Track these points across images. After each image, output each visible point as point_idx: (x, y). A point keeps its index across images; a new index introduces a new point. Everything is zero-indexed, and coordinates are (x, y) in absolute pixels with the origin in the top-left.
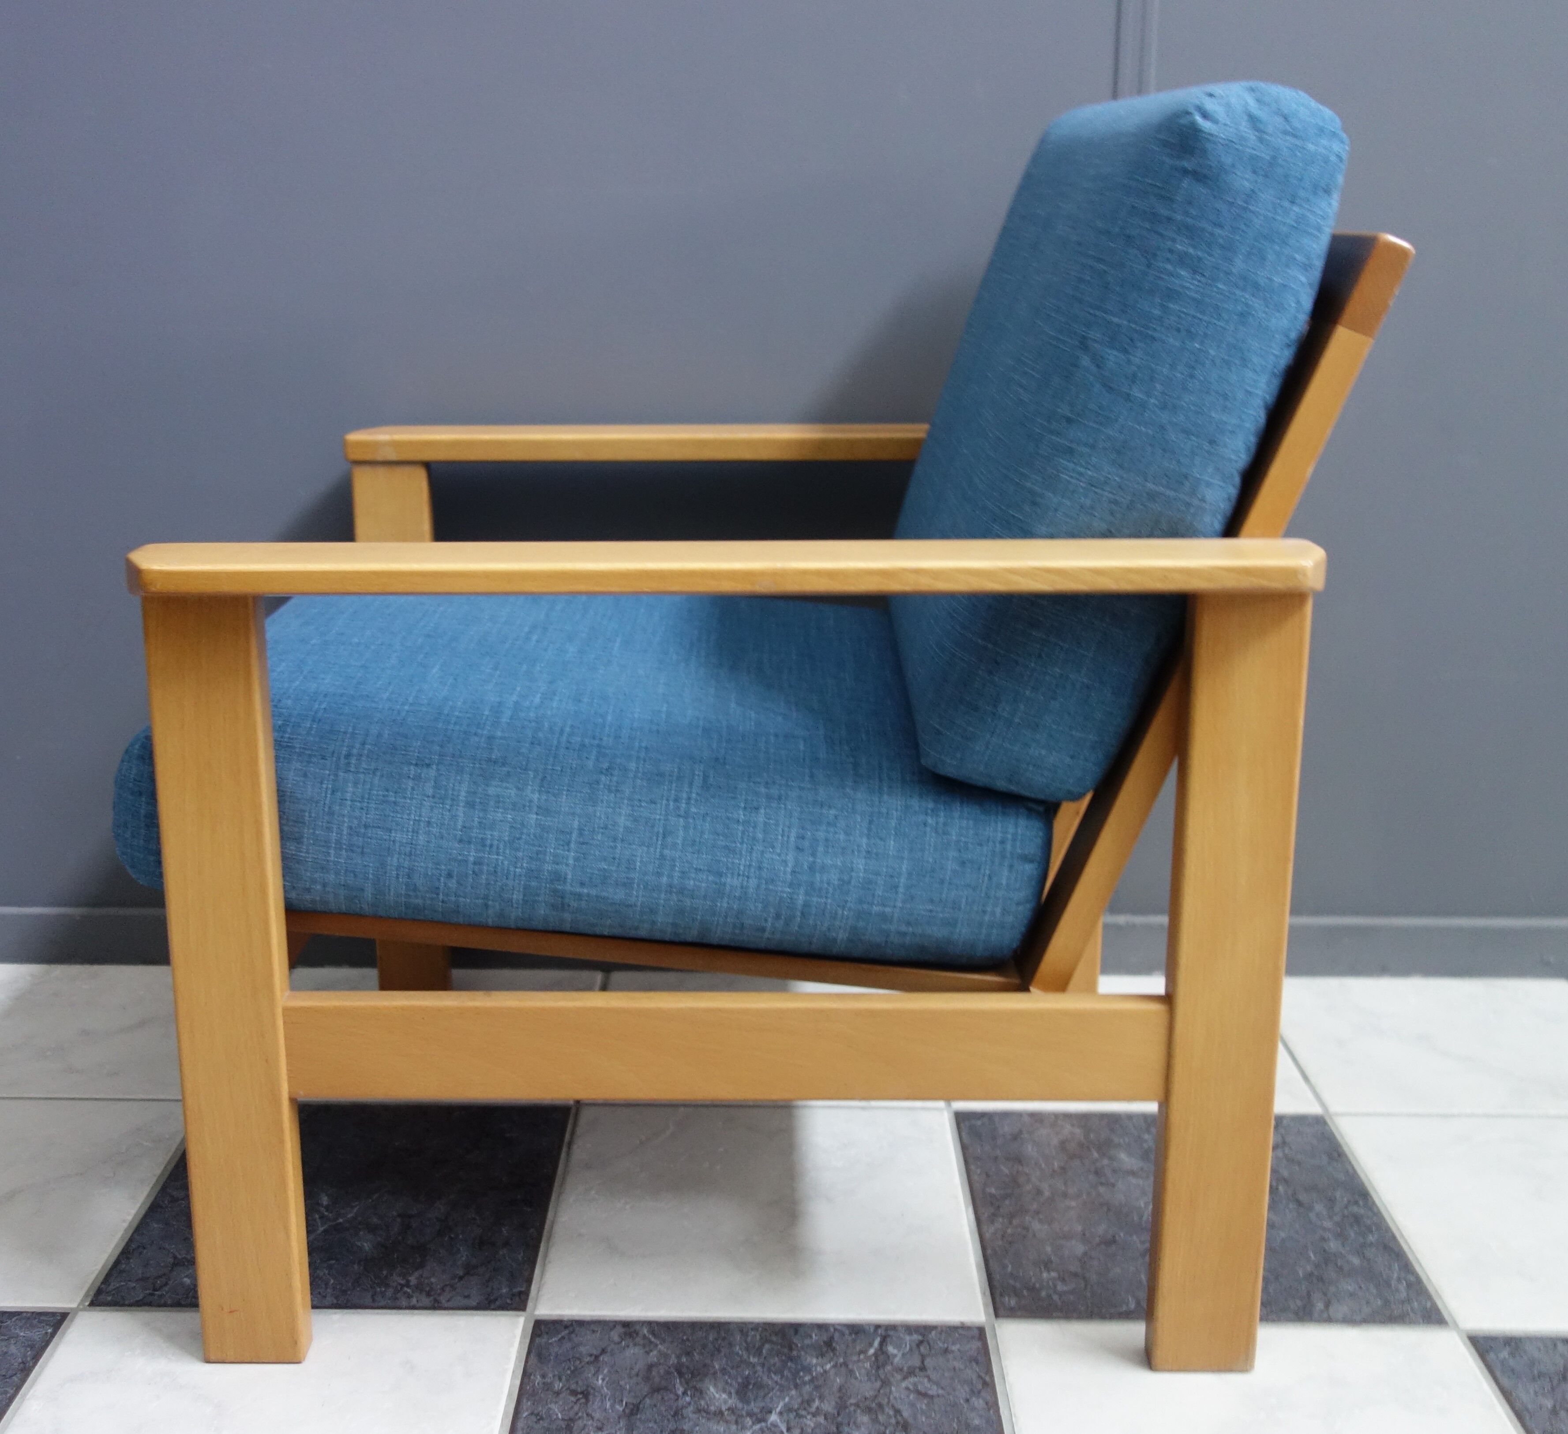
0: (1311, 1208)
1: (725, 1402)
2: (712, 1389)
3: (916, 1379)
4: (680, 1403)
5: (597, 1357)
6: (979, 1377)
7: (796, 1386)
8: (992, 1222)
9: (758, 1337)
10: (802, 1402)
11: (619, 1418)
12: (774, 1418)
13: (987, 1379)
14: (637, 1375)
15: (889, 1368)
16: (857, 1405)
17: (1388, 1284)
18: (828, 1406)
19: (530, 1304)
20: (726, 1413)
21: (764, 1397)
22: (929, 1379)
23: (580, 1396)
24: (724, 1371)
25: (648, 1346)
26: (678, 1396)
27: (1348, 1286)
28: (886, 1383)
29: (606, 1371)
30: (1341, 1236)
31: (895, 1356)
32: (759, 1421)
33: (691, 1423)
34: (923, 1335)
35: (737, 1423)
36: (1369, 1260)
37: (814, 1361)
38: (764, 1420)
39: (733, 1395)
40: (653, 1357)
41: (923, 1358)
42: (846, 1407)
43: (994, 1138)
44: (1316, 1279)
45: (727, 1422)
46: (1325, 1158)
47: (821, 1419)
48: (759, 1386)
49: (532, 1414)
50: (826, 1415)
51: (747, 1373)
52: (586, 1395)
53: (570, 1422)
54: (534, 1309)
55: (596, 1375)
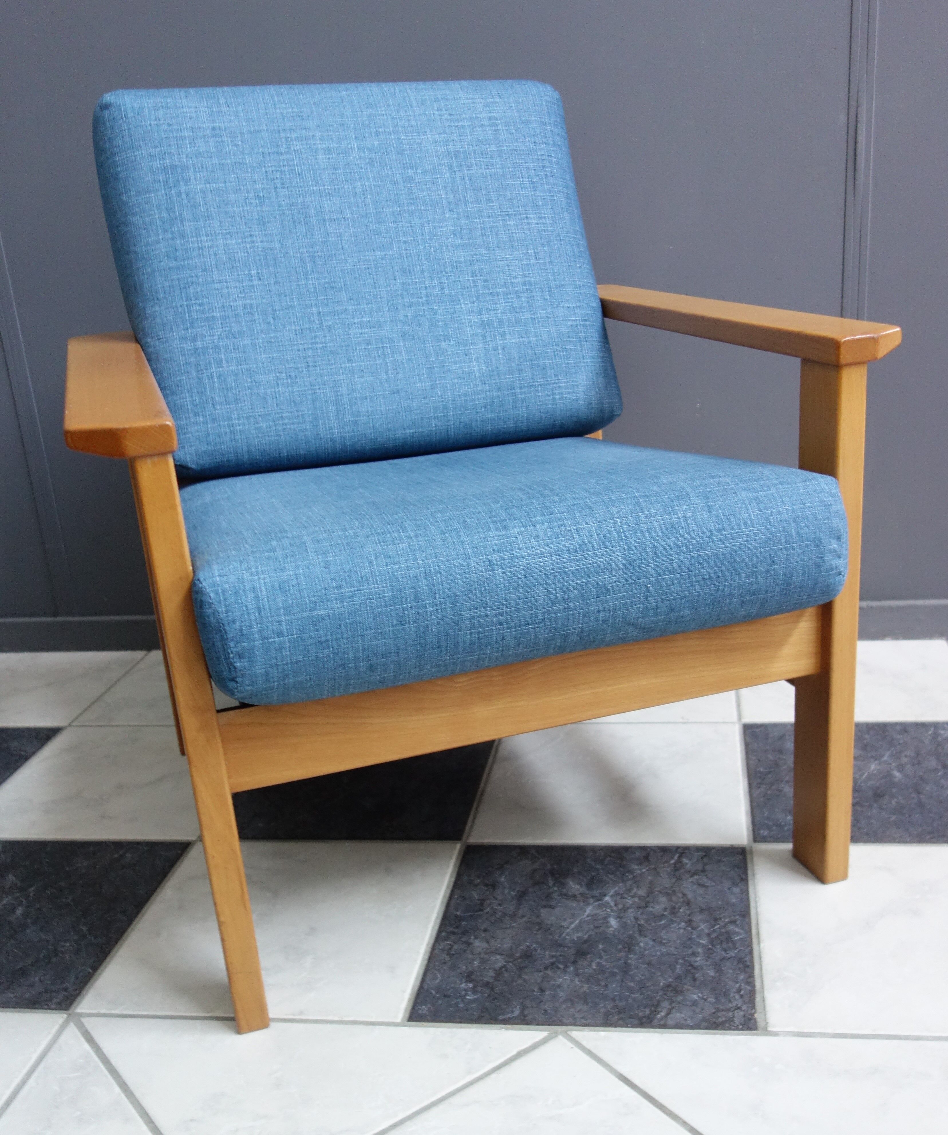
1: (578, 890)
2: (571, 883)
3: (698, 877)
4: (551, 890)
5: (502, 866)
6: (739, 875)
7: (624, 881)
8: (759, 787)
9: (603, 853)
10: (626, 890)
11: (513, 898)
12: (607, 898)
13: (743, 876)
14: (526, 875)
15: (682, 871)
16: (660, 891)
18: (642, 892)
19: (465, 836)
20: (578, 896)
21: (603, 887)
22: (707, 876)
23: (490, 887)
24: (579, 873)
25: (534, 860)
26: (549, 887)
28: (679, 879)
29: (507, 873)
32: (598, 900)
33: (556, 902)
34: (706, 852)
35: (584, 901)
37: (636, 867)
38: (602, 900)
39: (584, 886)
40: (536, 866)
41: (705, 865)
42: (653, 893)
45: (578, 901)
47: (636, 900)
48: (601, 881)
49: (461, 896)
50: (640, 897)
51: (593, 874)
52: (494, 886)
53: (482, 901)
54: (468, 838)
55: (501, 875)
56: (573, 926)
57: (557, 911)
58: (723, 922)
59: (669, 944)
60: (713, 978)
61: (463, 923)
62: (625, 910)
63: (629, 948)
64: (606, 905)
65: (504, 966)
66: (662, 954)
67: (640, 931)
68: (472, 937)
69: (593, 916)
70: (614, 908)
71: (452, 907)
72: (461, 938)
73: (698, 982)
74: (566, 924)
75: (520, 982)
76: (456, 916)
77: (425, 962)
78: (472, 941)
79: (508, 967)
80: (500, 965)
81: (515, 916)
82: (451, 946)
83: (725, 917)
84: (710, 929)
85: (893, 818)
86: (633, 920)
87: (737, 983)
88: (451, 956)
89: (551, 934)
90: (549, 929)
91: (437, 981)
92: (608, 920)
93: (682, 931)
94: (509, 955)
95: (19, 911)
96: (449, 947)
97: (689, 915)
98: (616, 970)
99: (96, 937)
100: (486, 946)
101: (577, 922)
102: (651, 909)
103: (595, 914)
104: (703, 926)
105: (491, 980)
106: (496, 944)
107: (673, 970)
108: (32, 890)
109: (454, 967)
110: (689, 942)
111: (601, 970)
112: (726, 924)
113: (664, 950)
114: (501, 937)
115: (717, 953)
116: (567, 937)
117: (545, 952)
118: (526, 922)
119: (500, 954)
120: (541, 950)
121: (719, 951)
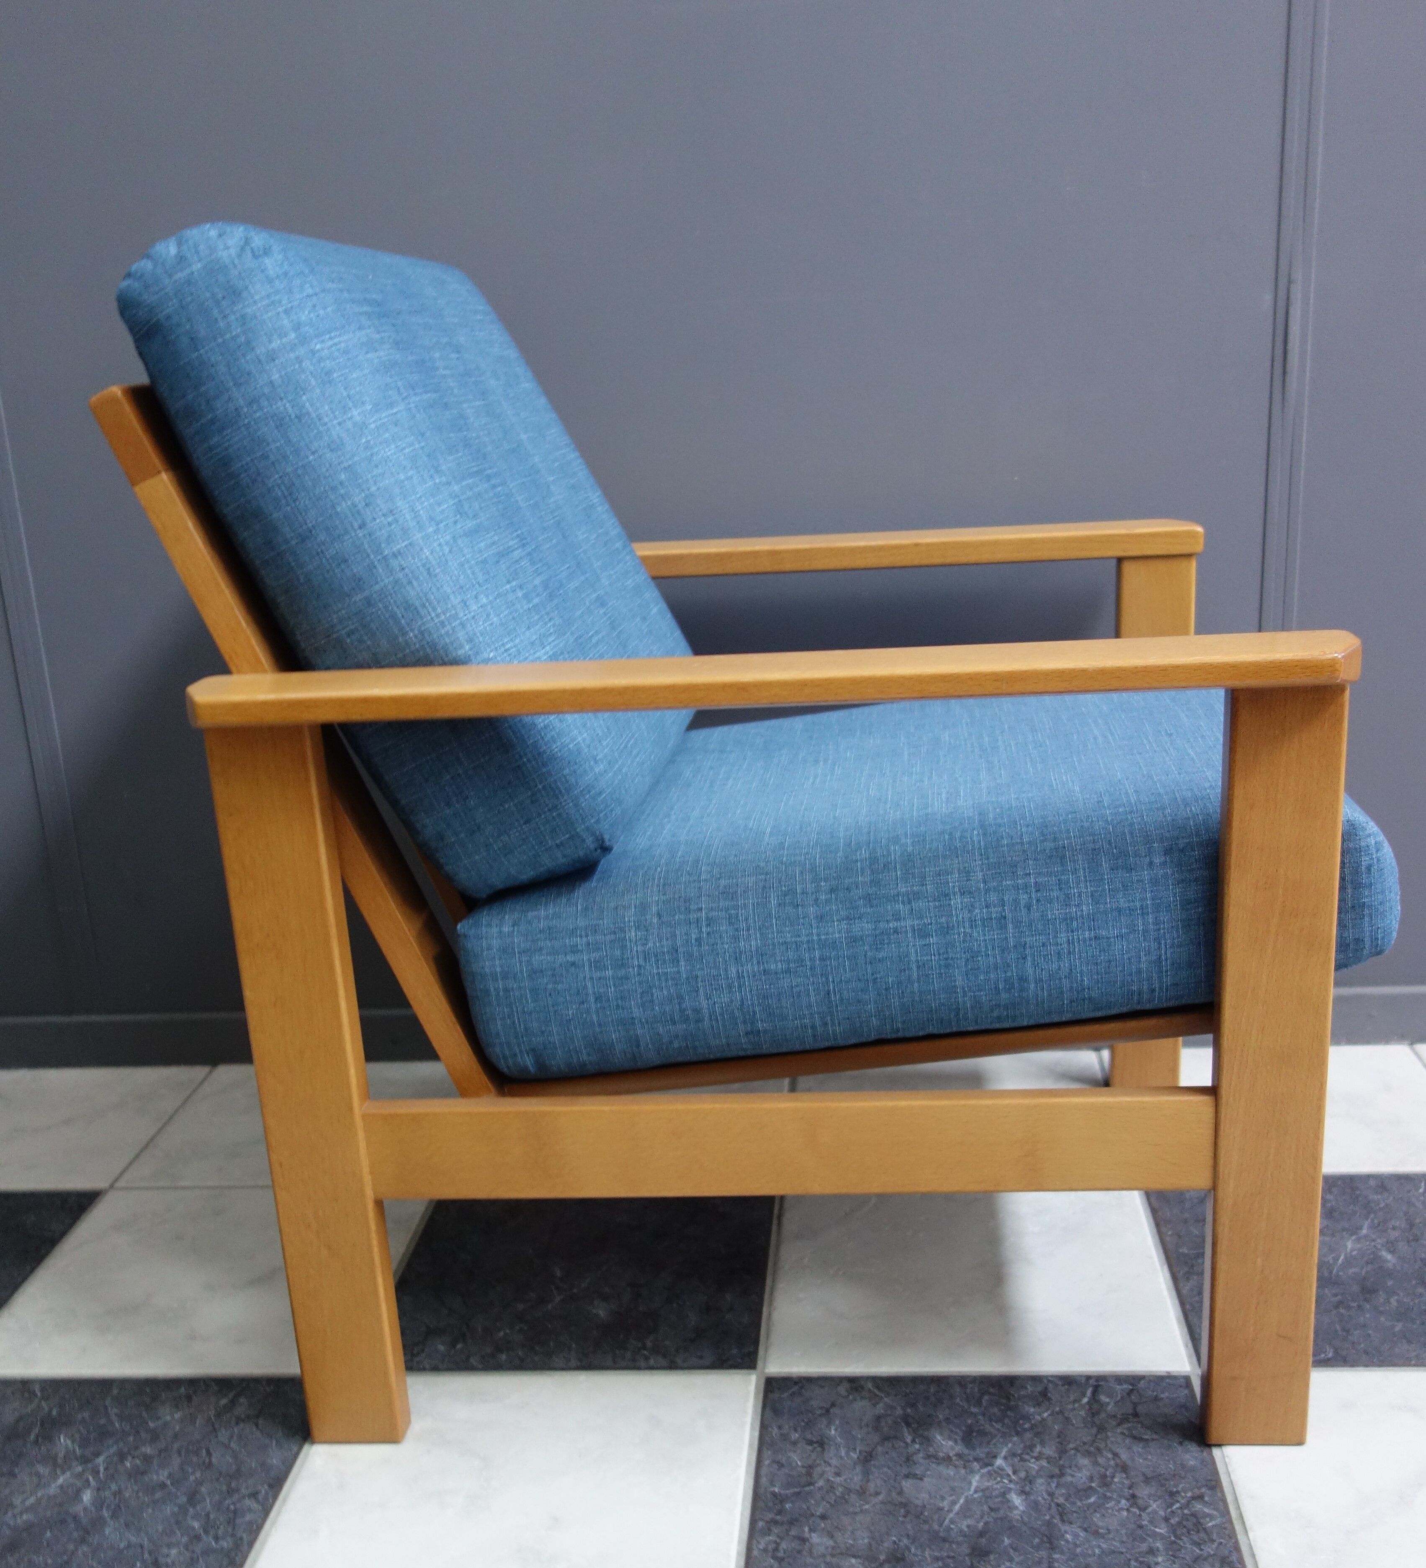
1: (952, 1448)
2: (939, 1437)
3: (1129, 1425)
4: (911, 1450)
5: (828, 1411)
7: (1018, 1433)
8: (1188, 1279)
9: (976, 1390)
10: (1025, 1447)
11: (855, 1464)
12: (999, 1462)
14: (867, 1425)
15: (1103, 1415)
16: (1076, 1449)
18: (1049, 1451)
19: (760, 1363)
20: (954, 1458)
21: (988, 1443)
22: (1144, 1424)
23: (815, 1445)
24: (947, 1420)
25: (874, 1399)
26: (907, 1444)
28: (1101, 1429)
29: (837, 1422)
31: (1108, 1404)
32: (986, 1464)
33: (922, 1468)
34: (1132, 1384)
35: (965, 1467)
37: (1032, 1410)
38: (992, 1465)
39: (959, 1442)
40: (880, 1409)
41: (1135, 1405)
42: (1066, 1451)
43: (1182, 1202)
45: (956, 1466)
47: (1044, 1463)
48: (982, 1433)
49: (774, 1461)
50: (1049, 1459)
51: (969, 1421)
52: (821, 1444)
53: (810, 1468)
54: (764, 1367)
55: (828, 1426)
56: (957, 1507)
57: (928, 1483)
58: (1183, 1498)
59: (1111, 1536)
61: (787, 1506)
62: (1029, 1480)
63: (1051, 1543)
64: (1000, 1473)
66: (1103, 1553)
67: (1061, 1515)
68: (806, 1529)
69: (983, 1491)
70: (1013, 1477)
71: (764, 1480)
72: (787, 1531)
74: (945, 1505)
76: (774, 1495)
78: (807, 1535)
81: (864, 1492)
82: (778, 1544)
83: (1184, 1490)
84: (1166, 1510)
85: (1399, 1327)
86: (1046, 1496)
88: (779, 1561)
89: (926, 1522)
90: (922, 1513)
92: (1007, 1496)
93: (1125, 1513)
94: (870, 1558)
95: (87, 1497)
96: (774, 1546)
97: (1130, 1488)
99: (217, 1539)
100: (831, 1543)
101: (962, 1501)
102: (1069, 1479)
103: (988, 1488)
104: (1154, 1506)
106: (845, 1540)
108: (100, 1460)
110: (1140, 1532)
112: (1189, 1502)
113: (1104, 1546)
114: (850, 1528)
115: (1186, 1548)
116: (952, 1526)
117: (923, 1551)
118: (882, 1503)
119: (854, 1556)
120: (916, 1548)
121: (1188, 1545)
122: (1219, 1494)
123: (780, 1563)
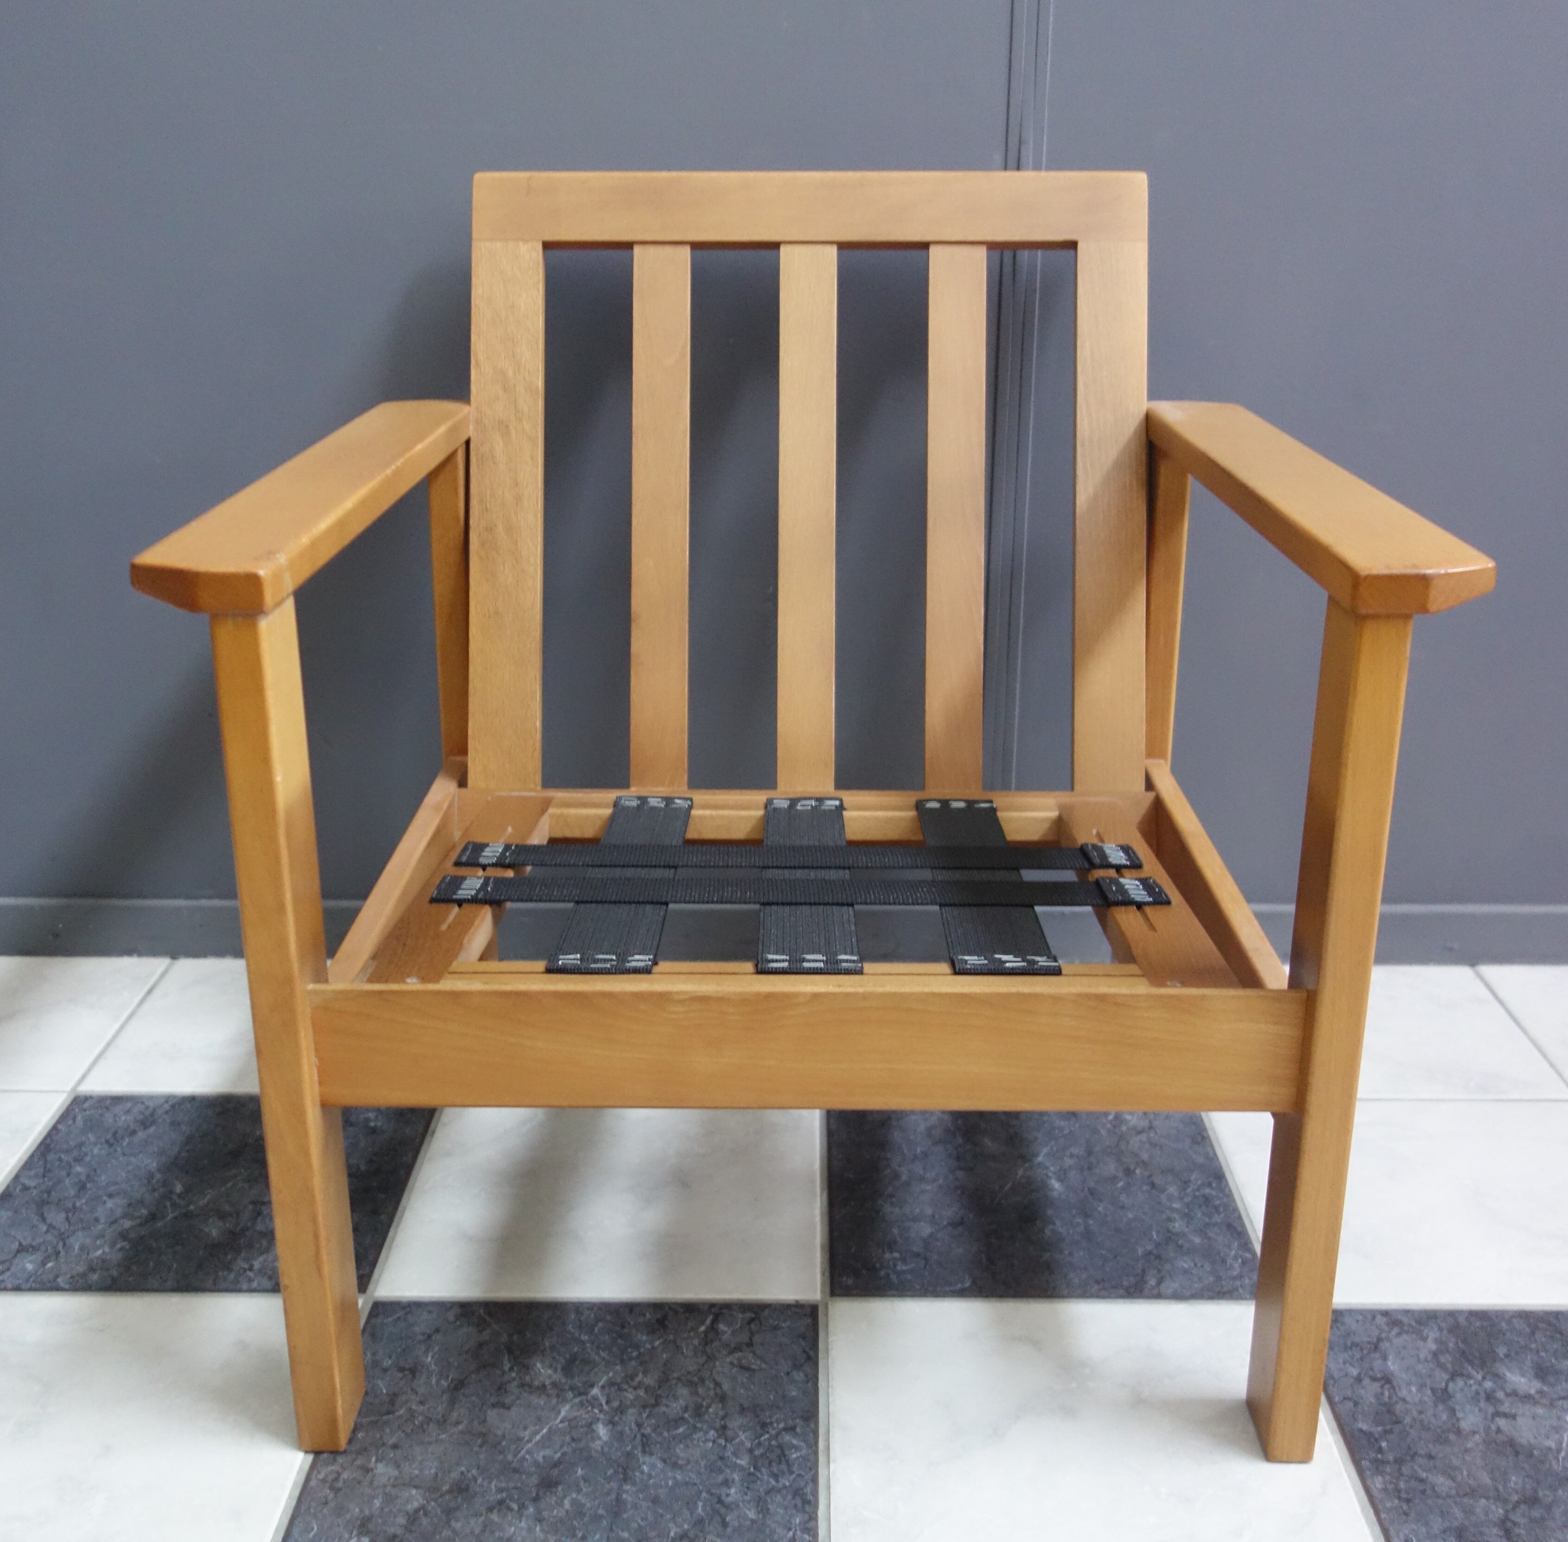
0: (1163, 1191)
1: (550, 1377)
2: (539, 1365)
3: (740, 1355)
4: (506, 1378)
5: (429, 1337)
6: (804, 1351)
7: (622, 1362)
8: (844, 1206)
9: (592, 1315)
10: (626, 1376)
11: (443, 1392)
12: (595, 1391)
13: (812, 1353)
14: (467, 1352)
15: (716, 1344)
16: (679, 1379)
17: (1223, 1261)
18: (650, 1381)
19: (371, 1287)
20: (549, 1387)
21: (588, 1373)
22: (754, 1353)
23: (407, 1373)
24: (553, 1348)
25: (482, 1326)
26: (504, 1373)
27: (1184, 1263)
28: (711, 1358)
29: (436, 1349)
30: (1187, 1217)
31: (725, 1333)
32: (580, 1394)
33: (513, 1397)
34: (756, 1313)
35: (558, 1396)
36: (1210, 1238)
37: (644, 1338)
38: (586, 1395)
39: (559, 1371)
40: (485, 1336)
41: (752, 1334)
42: (668, 1381)
44: (1155, 1257)
45: (548, 1396)
46: (1188, 1142)
47: (641, 1393)
48: (587, 1362)
50: (647, 1389)
51: (576, 1350)
52: (413, 1371)
53: (393, 1398)
54: (377, 1289)
55: (426, 1352)
56: (538, 1437)
57: (514, 1412)
58: (774, 1429)
59: (689, 1467)
60: (753, 1521)
62: (621, 1410)
63: (625, 1473)
64: (594, 1403)
65: (423, 1507)
66: (677, 1484)
67: (644, 1446)
68: (374, 1459)
69: (570, 1421)
70: (605, 1407)
72: (353, 1461)
73: (729, 1530)
74: (527, 1434)
75: (446, 1533)
77: (294, 1503)
78: (372, 1465)
79: (430, 1508)
80: (416, 1505)
81: (445, 1421)
82: (339, 1474)
83: (778, 1422)
84: (753, 1441)
85: (1046, 1256)
86: (633, 1426)
87: (790, 1529)
88: (336, 1491)
89: (501, 1452)
90: (499, 1443)
91: (311, 1535)
92: (594, 1427)
93: (710, 1445)
94: (432, 1489)
96: (334, 1476)
97: (723, 1418)
98: (601, 1512)
100: (396, 1473)
101: (545, 1431)
102: (663, 1409)
103: (575, 1418)
104: (742, 1436)
105: (399, 1532)
106: (411, 1470)
107: (692, 1508)
109: (340, 1511)
110: (719, 1463)
111: (579, 1511)
112: (778, 1434)
113: (679, 1477)
114: (419, 1459)
115: (762, 1480)
116: (527, 1457)
117: (490, 1483)
118: (462, 1433)
119: (416, 1487)
120: (484, 1479)
121: (766, 1477)
122: (812, 1425)
123: (336, 1493)
